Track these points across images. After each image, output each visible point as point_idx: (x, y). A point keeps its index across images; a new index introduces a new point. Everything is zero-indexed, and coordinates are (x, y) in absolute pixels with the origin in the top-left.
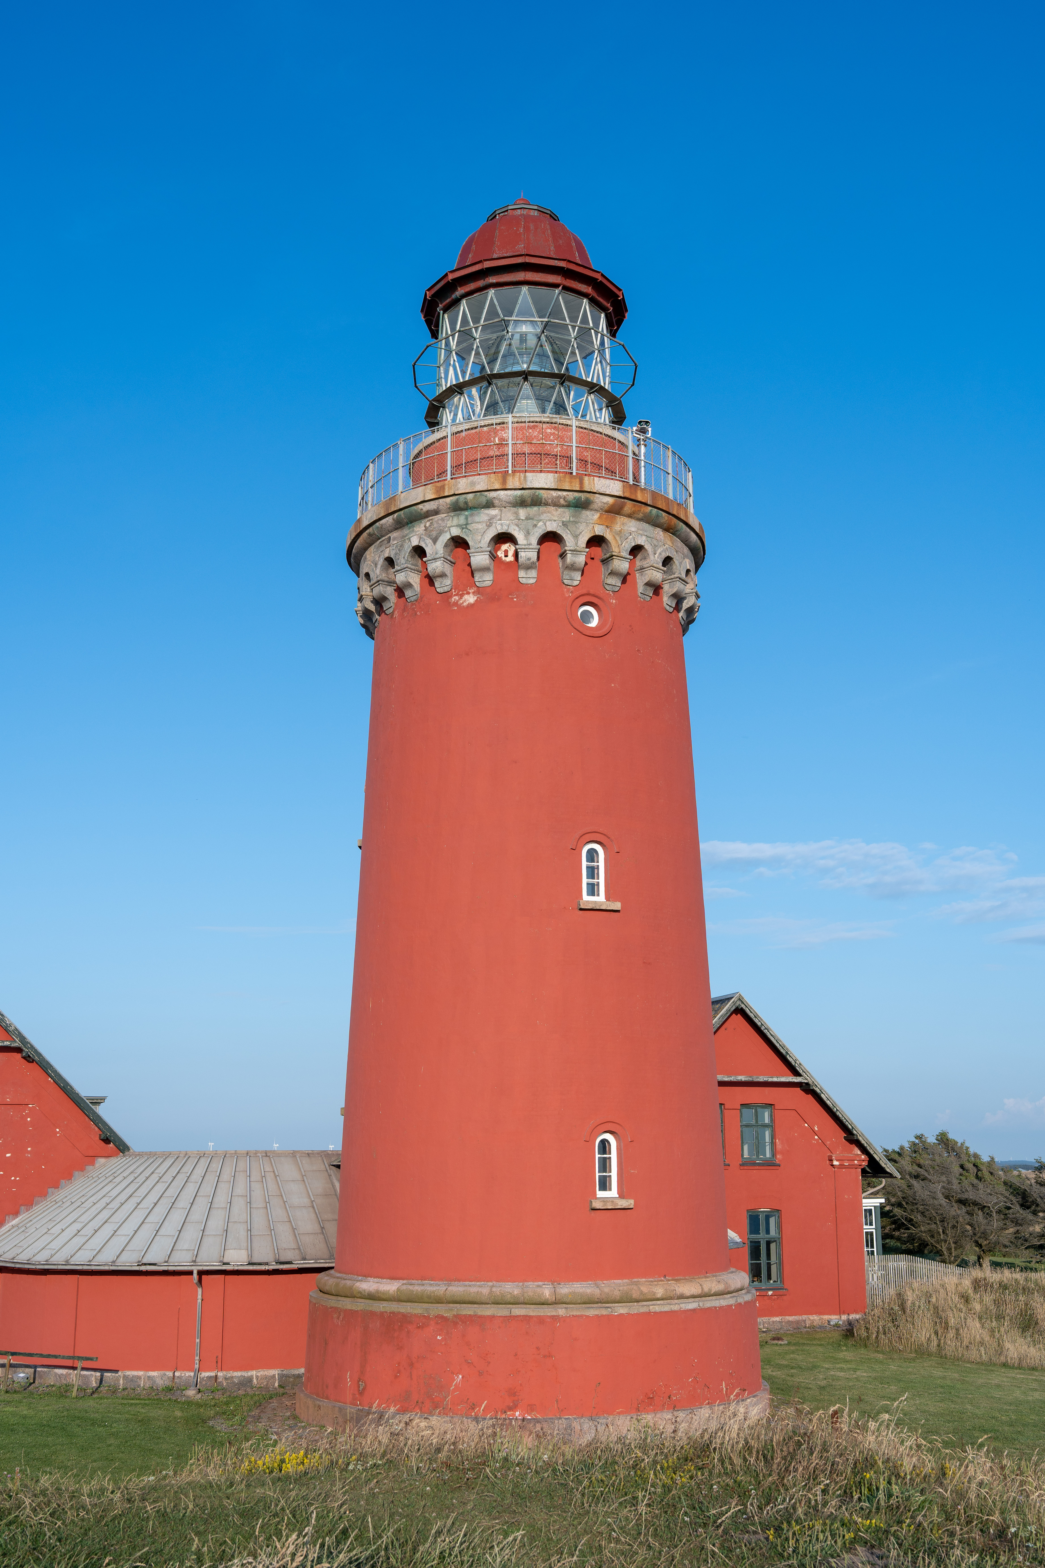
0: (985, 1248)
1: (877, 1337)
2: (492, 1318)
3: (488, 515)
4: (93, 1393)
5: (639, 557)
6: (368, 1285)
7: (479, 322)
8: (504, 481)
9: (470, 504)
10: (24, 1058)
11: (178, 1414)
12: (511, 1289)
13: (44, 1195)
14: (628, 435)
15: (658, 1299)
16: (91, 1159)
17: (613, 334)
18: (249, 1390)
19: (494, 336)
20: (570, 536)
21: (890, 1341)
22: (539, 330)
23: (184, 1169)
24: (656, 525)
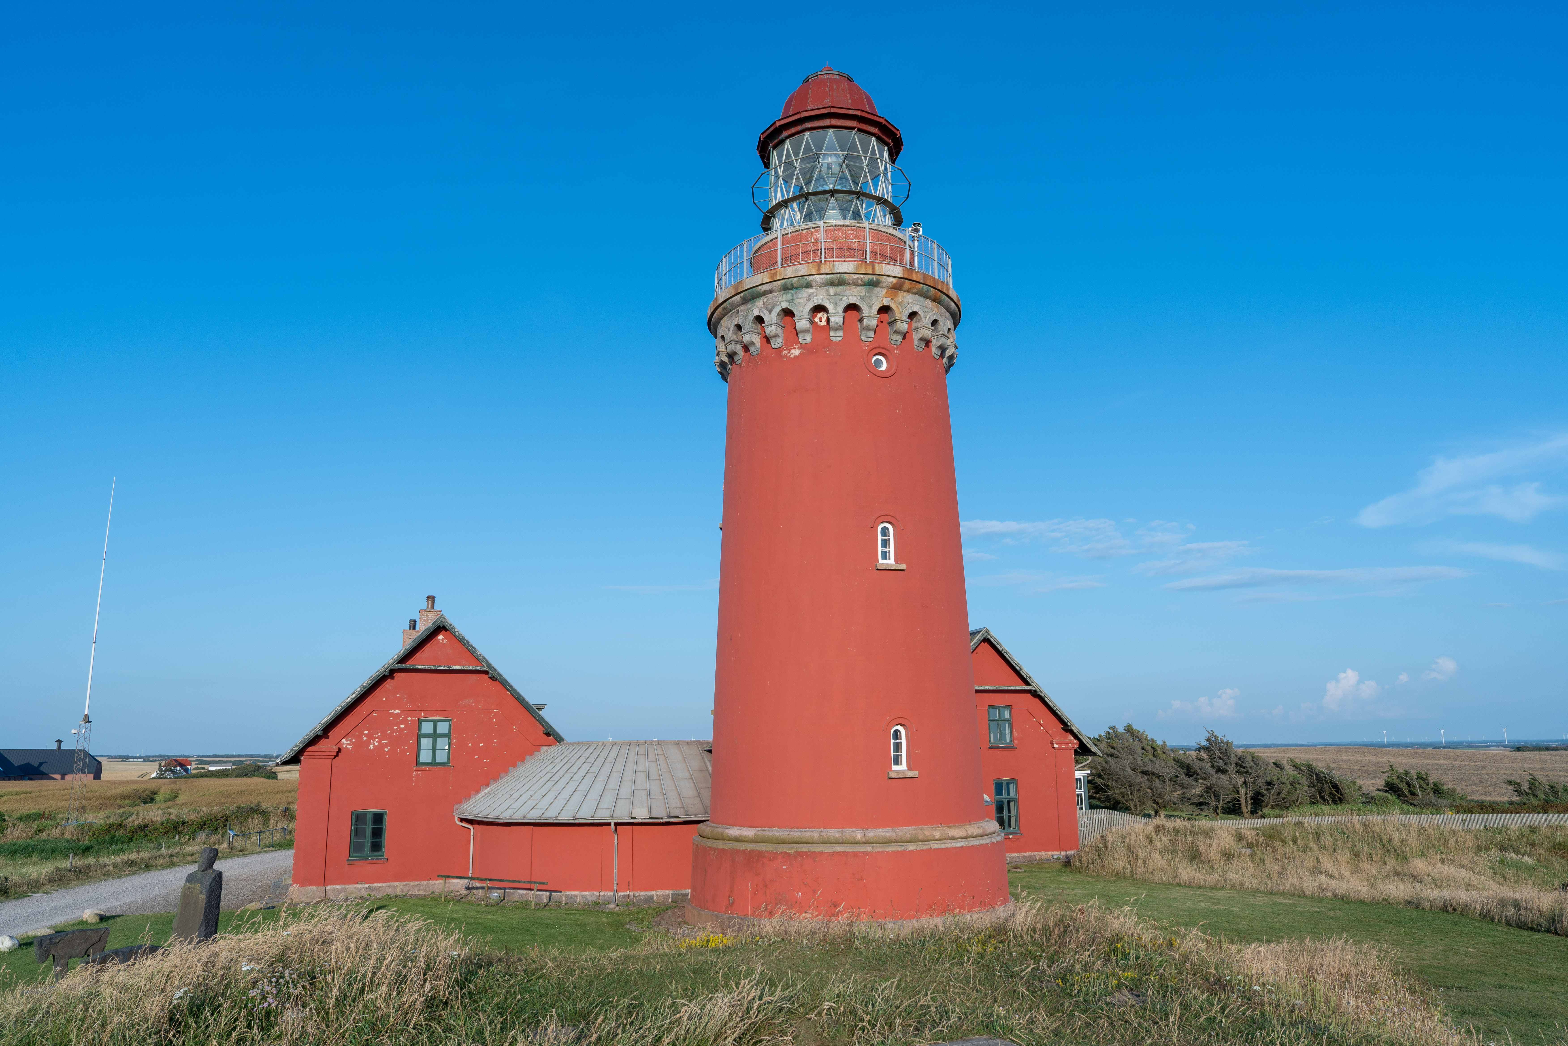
0: (1160, 805)
1: (1087, 866)
2: (821, 853)
3: (807, 292)
4: (545, 906)
5: (915, 320)
6: (734, 832)
7: (798, 156)
8: (819, 268)
9: (795, 286)
10: (490, 678)
11: (605, 920)
12: (834, 833)
13: (506, 771)
14: (906, 234)
15: (937, 840)
16: (538, 747)
17: (893, 161)
18: (651, 904)
19: (809, 166)
20: (865, 306)
21: (1097, 869)
22: (841, 161)
23: (603, 754)
24: (926, 296)
